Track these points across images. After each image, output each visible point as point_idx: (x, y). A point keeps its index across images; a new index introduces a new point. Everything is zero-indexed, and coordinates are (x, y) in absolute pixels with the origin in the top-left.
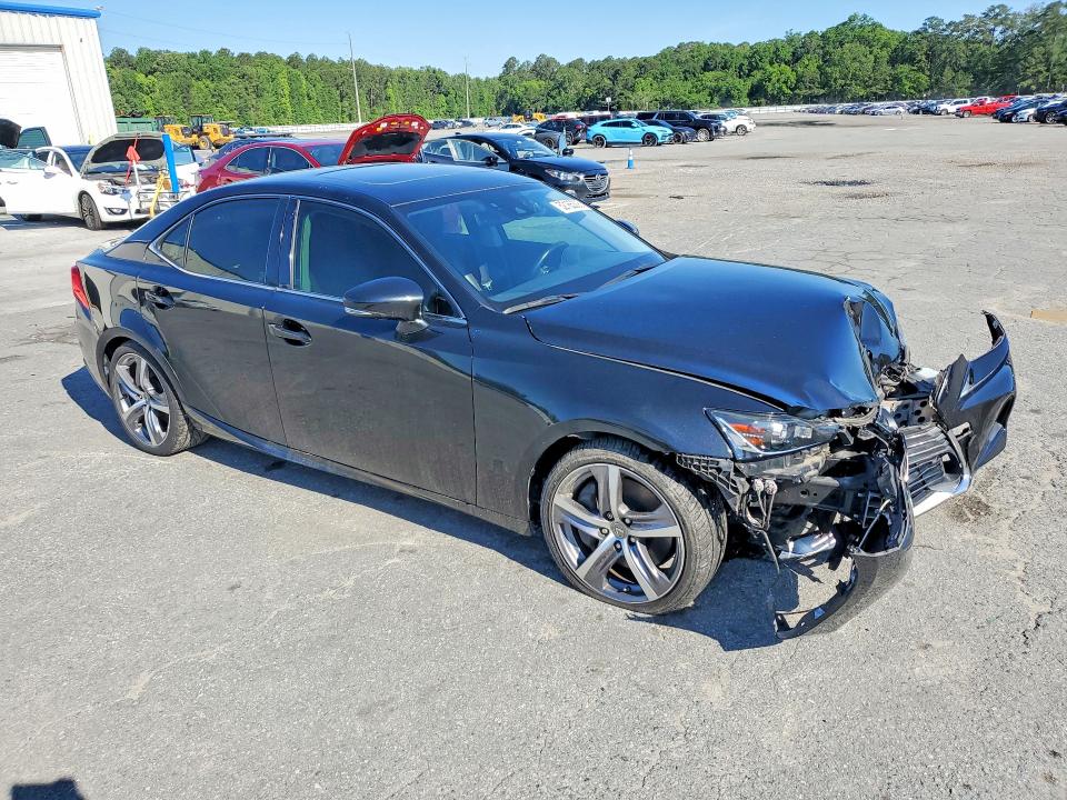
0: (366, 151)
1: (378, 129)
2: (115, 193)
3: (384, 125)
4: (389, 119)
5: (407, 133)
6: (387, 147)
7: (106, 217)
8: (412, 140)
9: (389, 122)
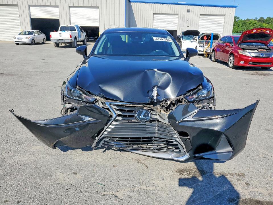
0: (248, 38)
1: (252, 32)
2: (202, 47)
3: (255, 31)
4: (257, 29)
5: (264, 34)
6: (257, 38)
7: (199, 53)
8: (268, 36)
9: (257, 30)
